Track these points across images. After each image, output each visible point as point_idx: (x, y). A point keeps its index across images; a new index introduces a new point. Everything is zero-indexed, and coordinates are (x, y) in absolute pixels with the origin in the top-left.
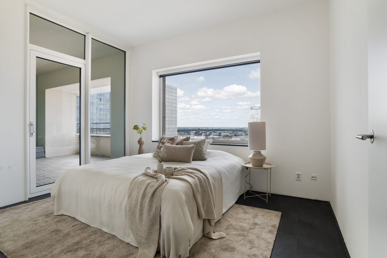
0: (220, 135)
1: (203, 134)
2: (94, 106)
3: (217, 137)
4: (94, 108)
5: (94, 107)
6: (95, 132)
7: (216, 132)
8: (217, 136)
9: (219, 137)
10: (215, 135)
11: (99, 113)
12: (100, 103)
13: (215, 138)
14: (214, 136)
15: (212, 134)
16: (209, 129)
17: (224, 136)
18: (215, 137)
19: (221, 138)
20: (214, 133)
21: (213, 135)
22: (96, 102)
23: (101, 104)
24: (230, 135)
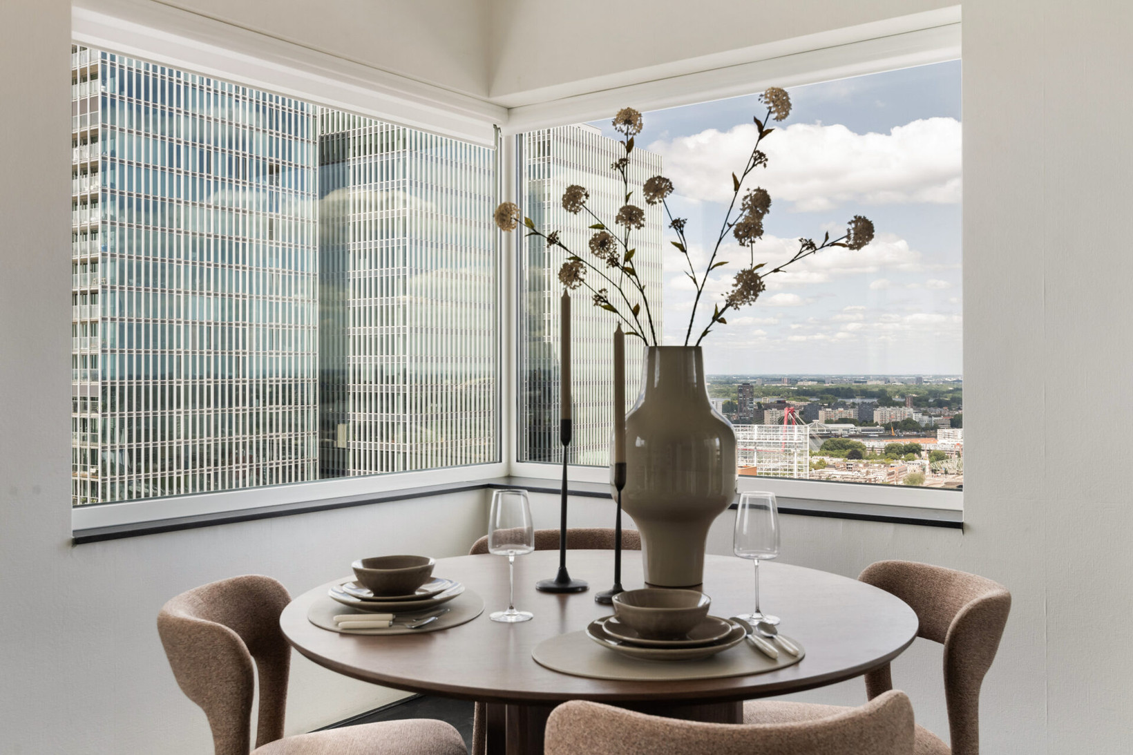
0: (865, 420)
1: (767, 415)
2: (237, 262)
3: (848, 430)
4: (237, 273)
5: (241, 270)
6: (244, 433)
7: (844, 406)
8: (852, 426)
9: (860, 429)
10: (837, 422)
11: (264, 302)
12: (268, 245)
13: (837, 436)
14: (831, 426)
15: (821, 413)
16: (800, 383)
17: (887, 427)
18: (839, 433)
19: (872, 434)
20: (835, 407)
21: (828, 422)
22: (247, 243)
23: (271, 249)
24: (926, 418)
